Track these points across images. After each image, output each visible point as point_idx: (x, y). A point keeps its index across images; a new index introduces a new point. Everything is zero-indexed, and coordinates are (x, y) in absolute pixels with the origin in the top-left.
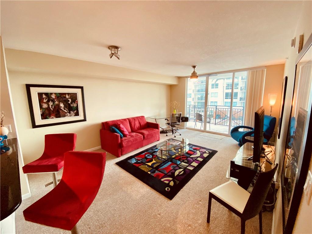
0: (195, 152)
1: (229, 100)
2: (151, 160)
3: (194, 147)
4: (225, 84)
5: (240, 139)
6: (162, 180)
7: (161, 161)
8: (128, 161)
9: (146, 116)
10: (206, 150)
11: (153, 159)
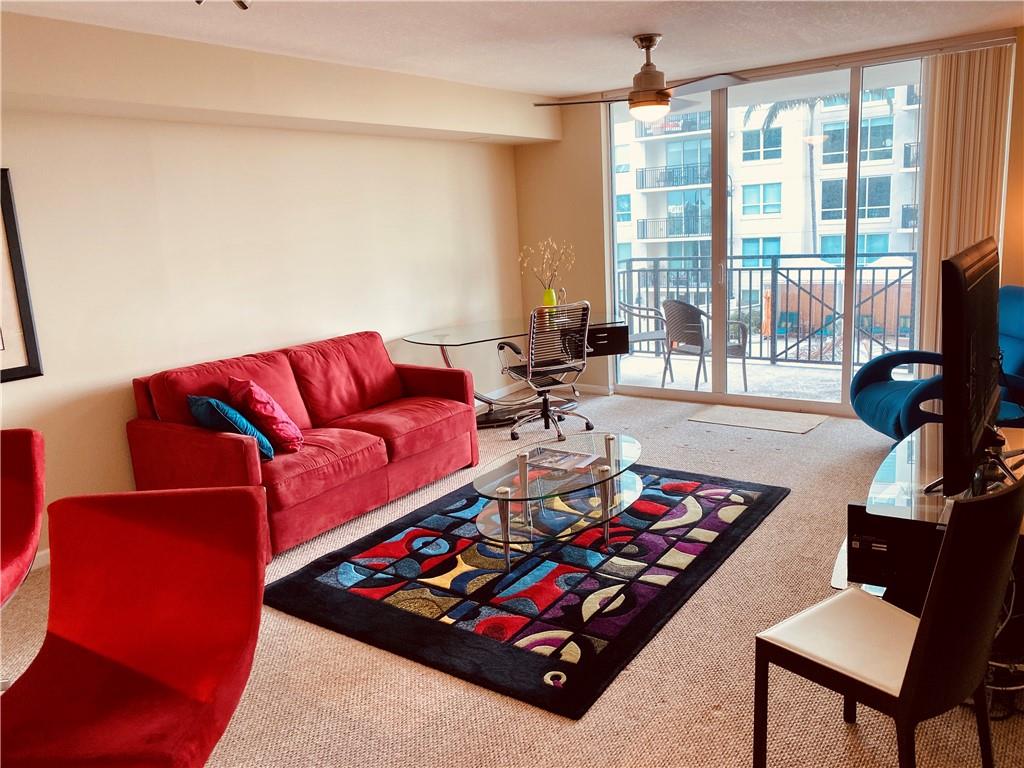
0: (672, 505)
1: (839, 227)
2: (448, 564)
3: (665, 482)
4: (819, 129)
5: (898, 418)
6: (522, 643)
7: (501, 564)
8: (319, 579)
9: (387, 335)
10: (729, 491)
11: (459, 557)
